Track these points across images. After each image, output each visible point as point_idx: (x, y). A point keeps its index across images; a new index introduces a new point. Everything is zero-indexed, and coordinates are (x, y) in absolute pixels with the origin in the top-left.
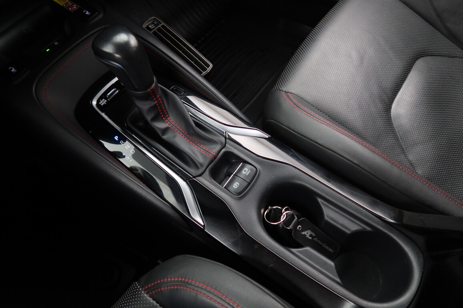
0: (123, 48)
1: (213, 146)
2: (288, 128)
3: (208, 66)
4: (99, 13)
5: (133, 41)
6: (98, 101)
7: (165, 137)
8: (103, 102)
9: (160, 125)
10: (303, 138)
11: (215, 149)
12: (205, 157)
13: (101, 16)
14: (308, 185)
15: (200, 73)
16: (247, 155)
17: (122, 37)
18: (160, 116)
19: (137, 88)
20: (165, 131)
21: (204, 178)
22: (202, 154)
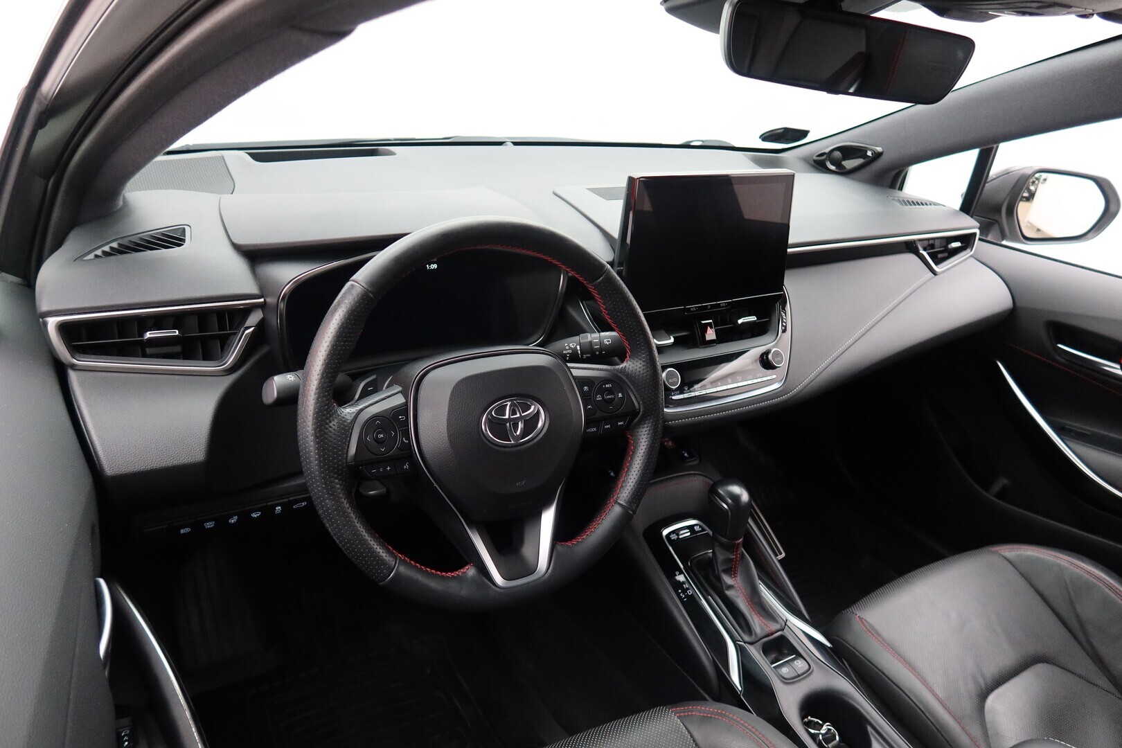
0: (736, 498)
1: (775, 624)
2: (854, 648)
3: (781, 554)
4: (695, 460)
5: (745, 497)
6: (670, 533)
7: (728, 593)
8: (674, 537)
9: (728, 580)
10: (868, 663)
11: (775, 627)
12: (762, 628)
13: (697, 462)
14: (861, 709)
15: (776, 555)
16: (804, 650)
17: (736, 489)
18: (730, 571)
19: (727, 535)
20: (730, 587)
21: (756, 649)
22: (760, 626)
